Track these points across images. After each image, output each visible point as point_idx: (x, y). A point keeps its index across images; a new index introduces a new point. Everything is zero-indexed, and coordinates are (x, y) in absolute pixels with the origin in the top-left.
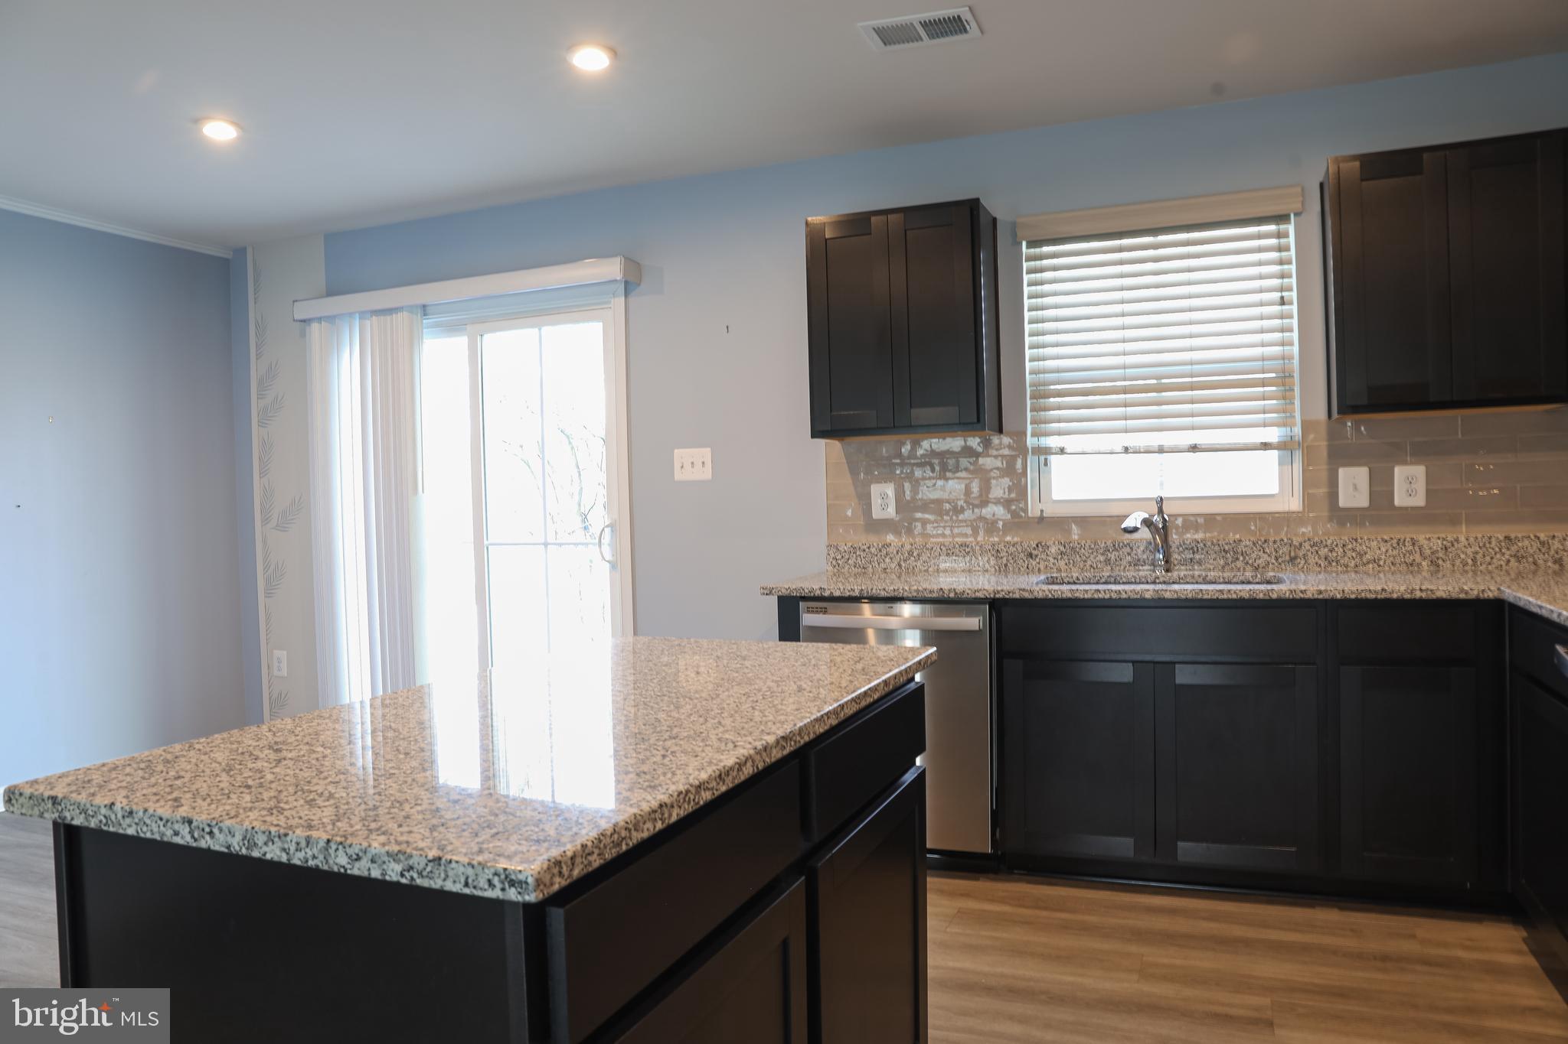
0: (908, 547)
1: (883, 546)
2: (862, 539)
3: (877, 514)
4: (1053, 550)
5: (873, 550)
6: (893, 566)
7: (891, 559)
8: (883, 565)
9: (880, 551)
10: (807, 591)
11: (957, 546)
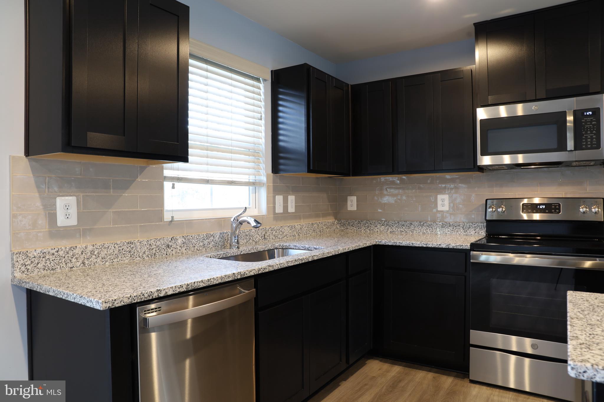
0: (90, 248)
1: (70, 249)
2: (50, 246)
3: (61, 221)
4: (180, 241)
5: (61, 253)
6: (78, 264)
7: (77, 258)
8: (70, 265)
9: (68, 253)
10: (146, 295)
11: (125, 244)
